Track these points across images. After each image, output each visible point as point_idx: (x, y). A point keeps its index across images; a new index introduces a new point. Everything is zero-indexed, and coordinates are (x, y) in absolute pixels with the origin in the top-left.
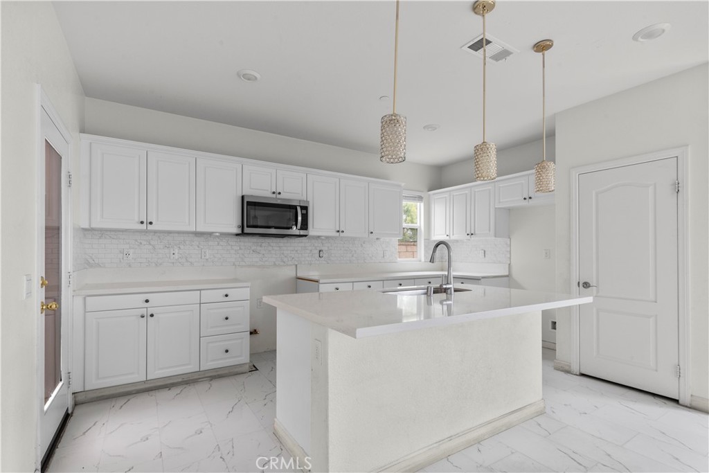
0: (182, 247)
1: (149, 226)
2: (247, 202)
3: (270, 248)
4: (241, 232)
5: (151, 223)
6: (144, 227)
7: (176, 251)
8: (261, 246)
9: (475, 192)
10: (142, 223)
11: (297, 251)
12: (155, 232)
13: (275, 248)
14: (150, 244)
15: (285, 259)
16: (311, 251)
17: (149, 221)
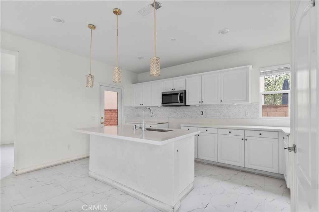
2: (163, 95)
3: (180, 111)
5: (142, 105)
8: (177, 110)
11: (190, 112)
13: (182, 111)
15: (186, 116)
16: (197, 112)
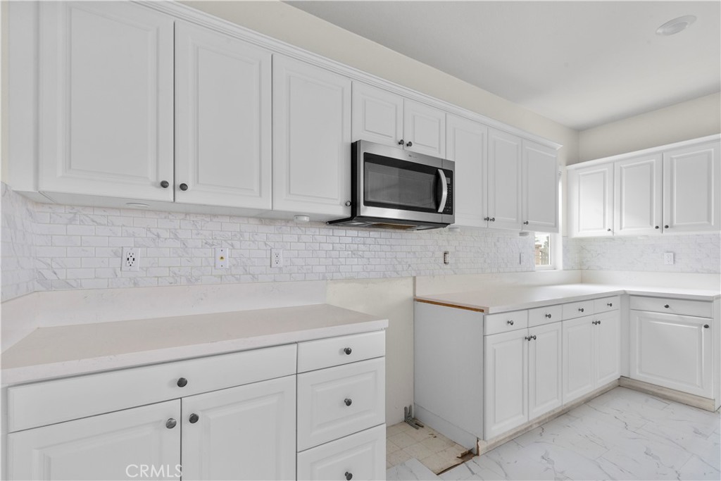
0: (237, 244)
1: (179, 193)
2: (365, 154)
4: (349, 215)
5: (183, 187)
6: (167, 194)
7: (227, 253)
9: (672, 159)
10: (164, 185)
12: (189, 212)
14: (176, 238)
15: (399, 268)
16: (433, 253)
17: (179, 183)
